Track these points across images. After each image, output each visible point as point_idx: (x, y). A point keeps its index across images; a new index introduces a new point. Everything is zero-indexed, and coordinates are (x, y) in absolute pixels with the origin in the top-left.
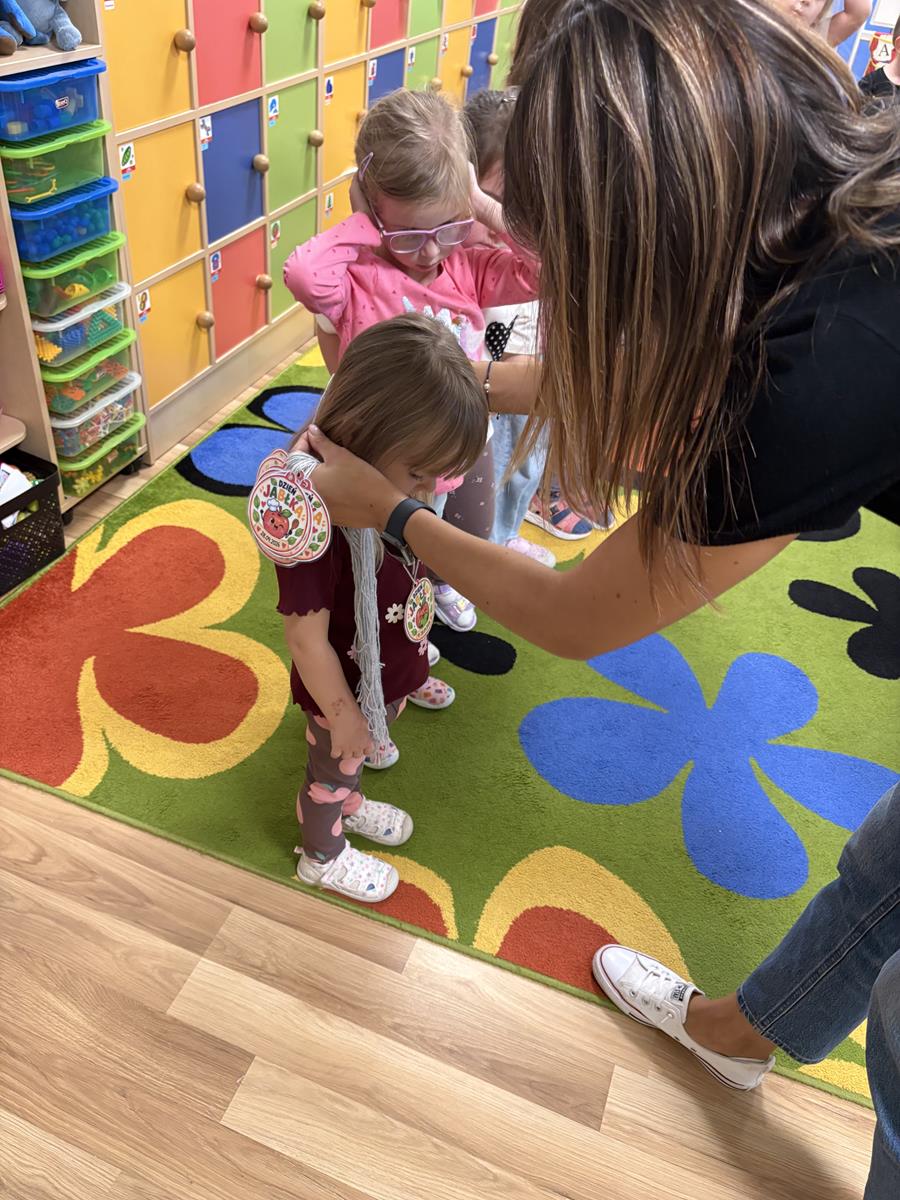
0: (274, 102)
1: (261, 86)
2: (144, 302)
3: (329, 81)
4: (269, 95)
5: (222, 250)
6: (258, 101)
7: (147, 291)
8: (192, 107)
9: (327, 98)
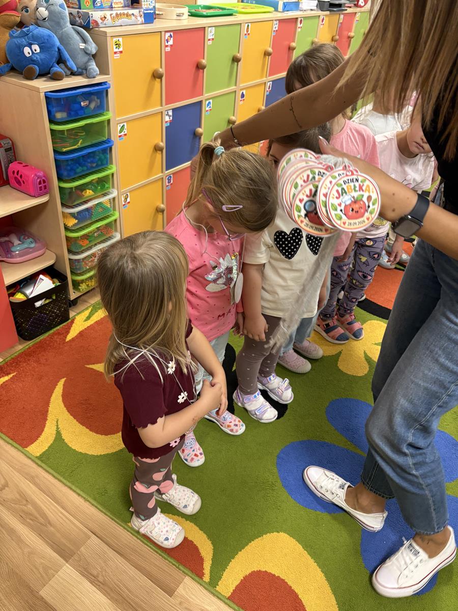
0: (209, 103)
1: (202, 95)
2: (126, 199)
3: (243, 93)
4: (206, 100)
5: (173, 174)
6: (200, 103)
7: (128, 194)
8: (162, 106)
9: (241, 101)
